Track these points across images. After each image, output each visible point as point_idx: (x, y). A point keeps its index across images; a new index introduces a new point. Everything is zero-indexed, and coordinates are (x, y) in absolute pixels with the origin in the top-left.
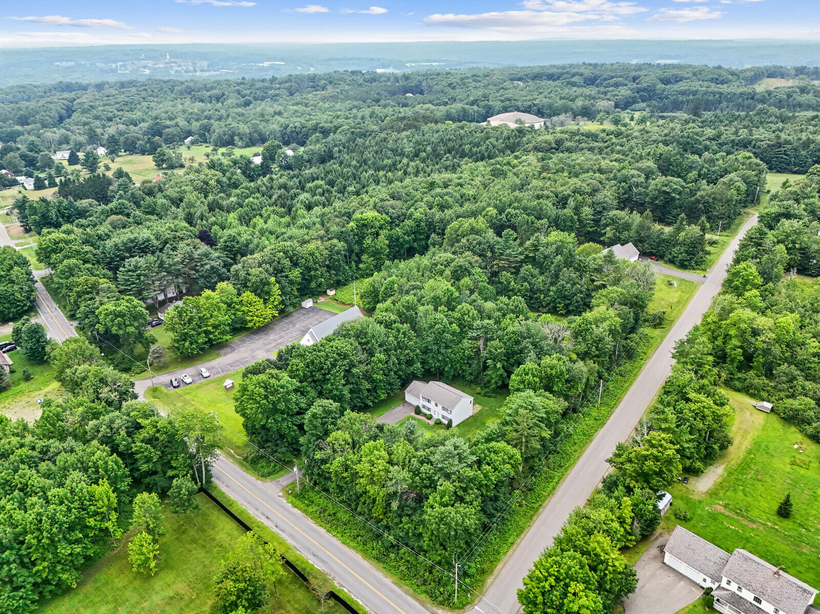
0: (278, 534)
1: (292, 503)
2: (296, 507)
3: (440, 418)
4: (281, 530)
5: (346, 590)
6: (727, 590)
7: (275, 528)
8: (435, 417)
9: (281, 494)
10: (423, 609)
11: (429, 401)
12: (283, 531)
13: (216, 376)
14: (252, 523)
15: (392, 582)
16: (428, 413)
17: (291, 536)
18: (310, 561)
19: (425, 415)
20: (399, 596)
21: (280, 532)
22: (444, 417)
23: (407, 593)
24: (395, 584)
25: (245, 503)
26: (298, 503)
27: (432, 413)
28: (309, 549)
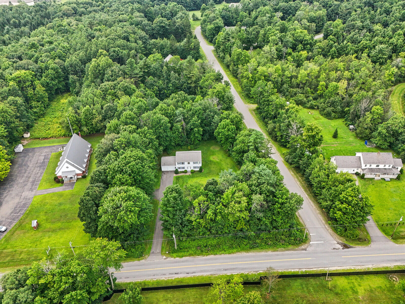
0: (194, 276)
1: (177, 256)
2: (183, 257)
3: (192, 169)
4: (192, 273)
5: (261, 272)
6: (366, 169)
7: (188, 275)
8: (189, 170)
9: (165, 257)
10: (297, 251)
11: (183, 163)
12: (194, 272)
13: (12, 226)
14: (171, 283)
15: (272, 252)
16: (183, 170)
17: (201, 271)
18: (228, 274)
19: (183, 172)
20: (283, 255)
21: (194, 274)
22: (195, 167)
23: (282, 251)
24: (274, 251)
25: (153, 277)
26: (181, 254)
27: (186, 169)
28: (220, 270)
